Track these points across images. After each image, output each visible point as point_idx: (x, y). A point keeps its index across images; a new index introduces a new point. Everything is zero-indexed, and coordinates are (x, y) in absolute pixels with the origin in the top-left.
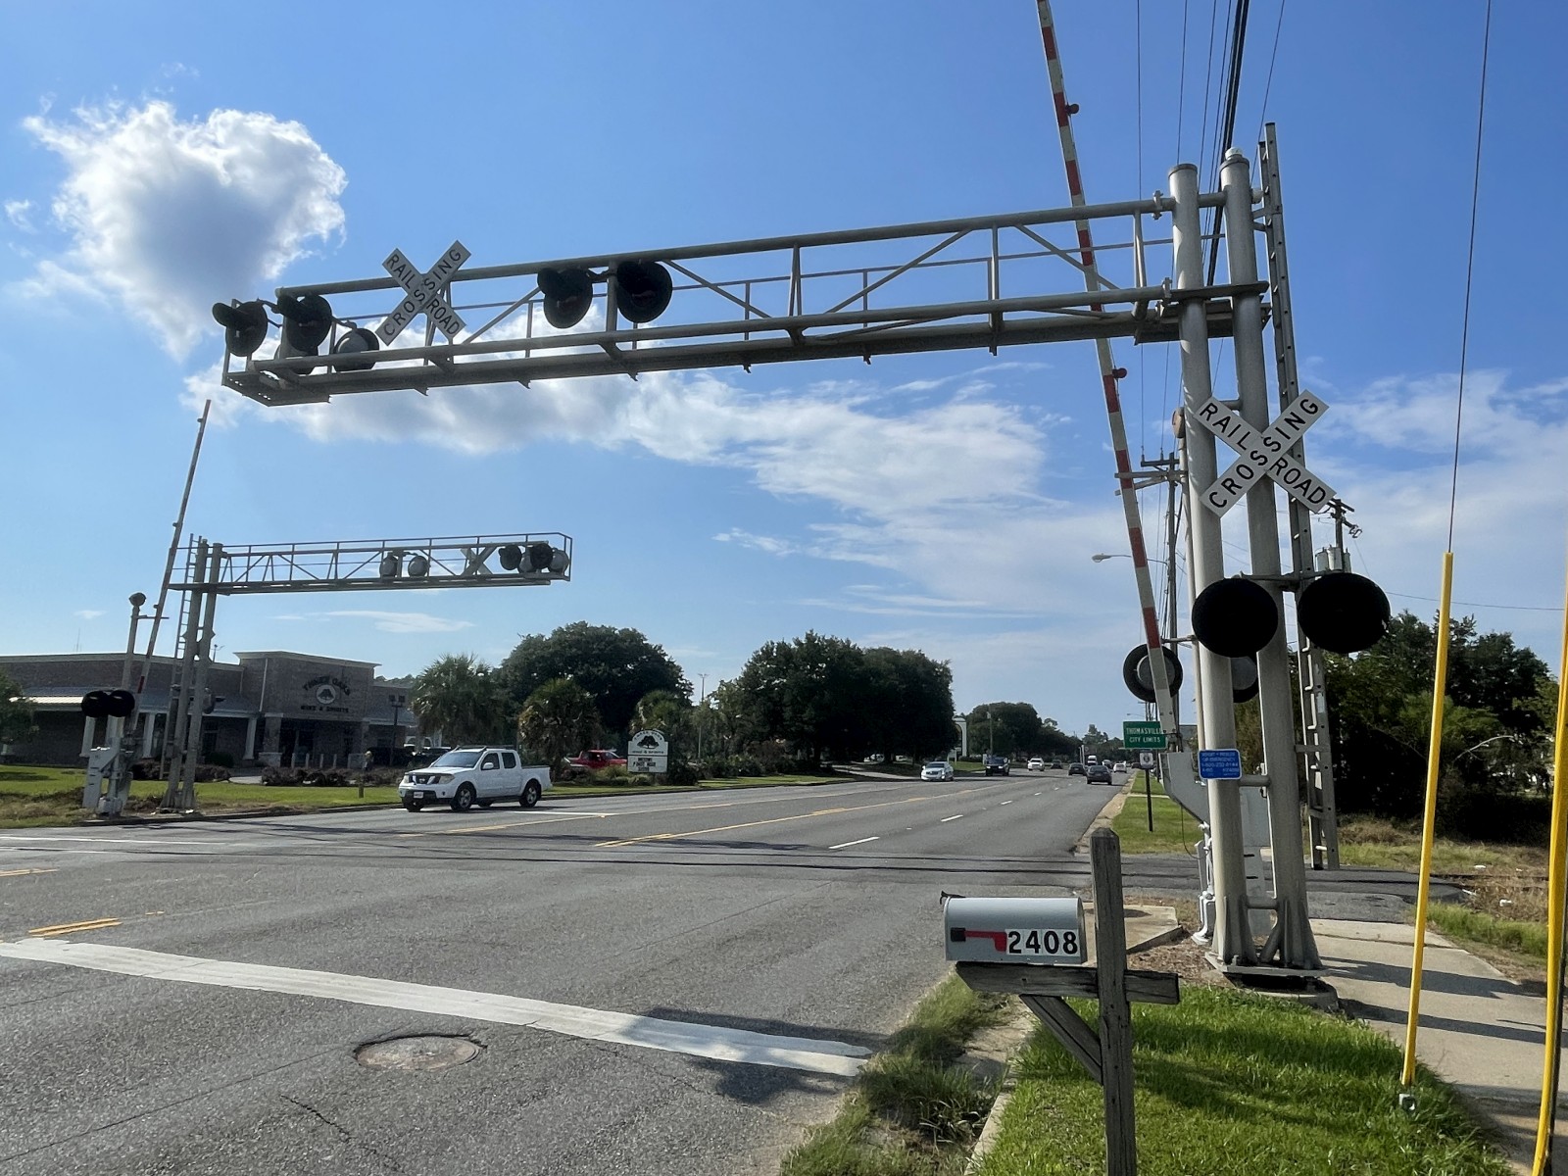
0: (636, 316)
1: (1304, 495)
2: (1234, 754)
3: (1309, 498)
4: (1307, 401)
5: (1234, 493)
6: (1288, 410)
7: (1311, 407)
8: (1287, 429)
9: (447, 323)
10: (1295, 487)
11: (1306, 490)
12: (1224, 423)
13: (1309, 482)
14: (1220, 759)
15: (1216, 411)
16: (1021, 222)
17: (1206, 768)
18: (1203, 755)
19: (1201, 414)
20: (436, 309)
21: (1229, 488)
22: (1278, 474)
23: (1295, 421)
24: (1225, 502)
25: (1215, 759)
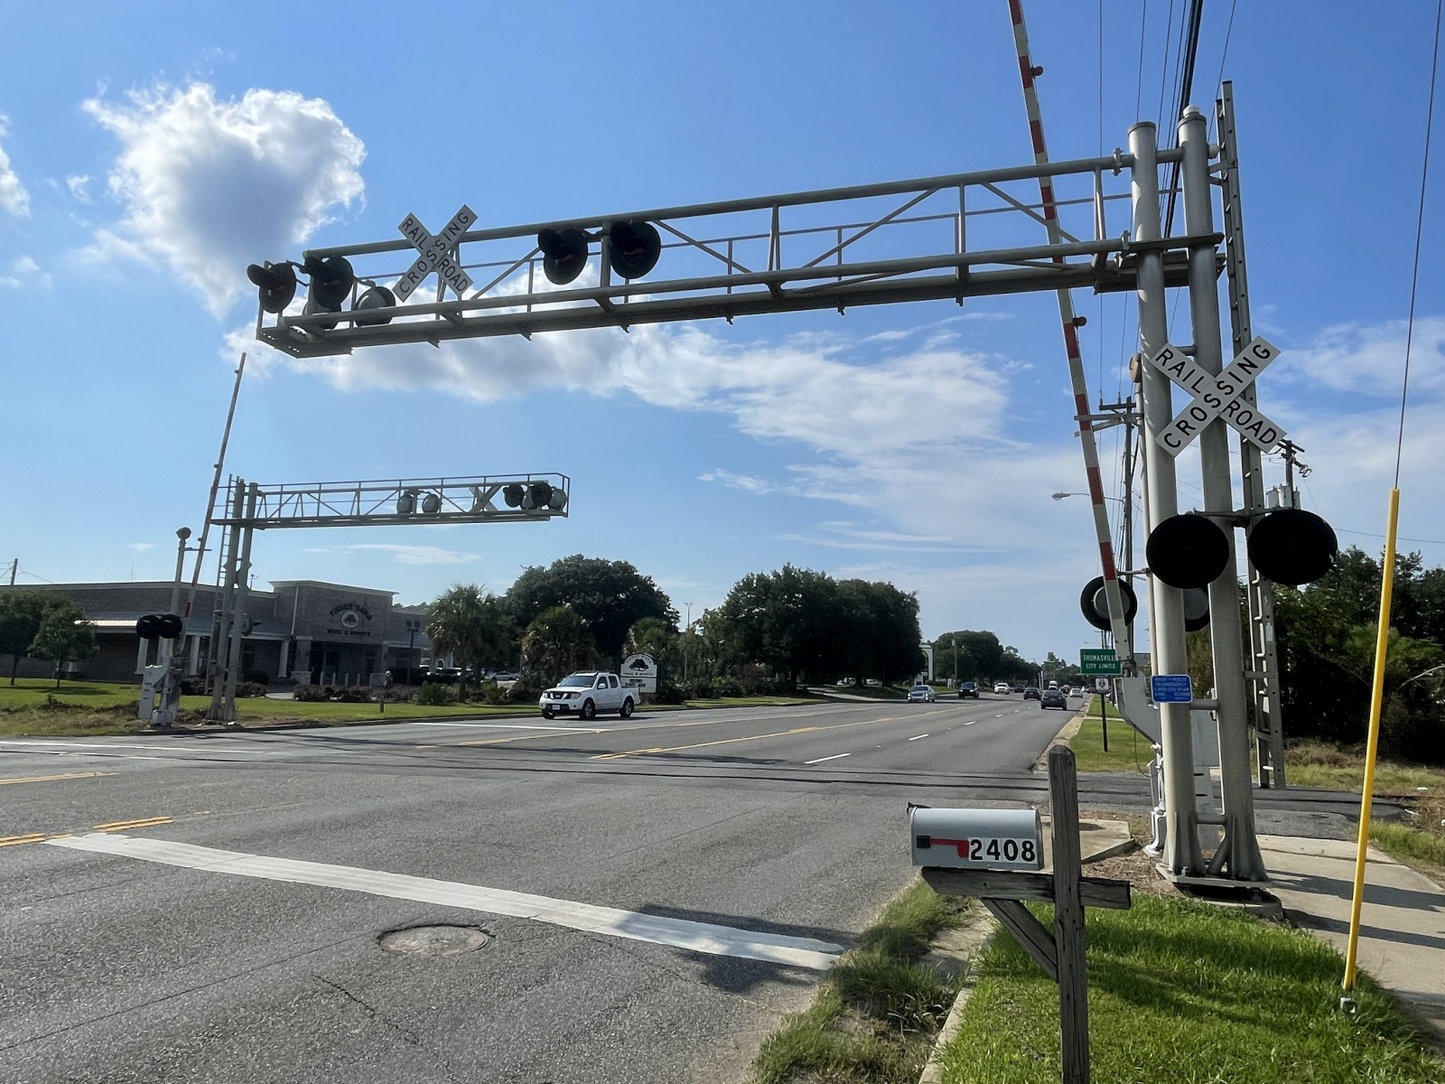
0: (627, 273)
1: (1256, 435)
2: (1185, 679)
3: (1260, 439)
4: (1259, 346)
5: (1188, 435)
6: (1242, 355)
7: (1263, 352)
8: (1240, 373)
9: (456, 281)
10: (1246, 429)
11: (1257, 431)
12: (1179, 368)
13: (1261, 423)
14: (1172, 684)
15: (1171, 358)
16: (986, 179)
17: (1158, 692)
18: (1156, 679)
19: (1157, 360)
20: (446, 268)
21: (1183, 430)
22: (1230, 416)
23: (1248, 366)
24: (1179, 442)
25: (1168, 684)
